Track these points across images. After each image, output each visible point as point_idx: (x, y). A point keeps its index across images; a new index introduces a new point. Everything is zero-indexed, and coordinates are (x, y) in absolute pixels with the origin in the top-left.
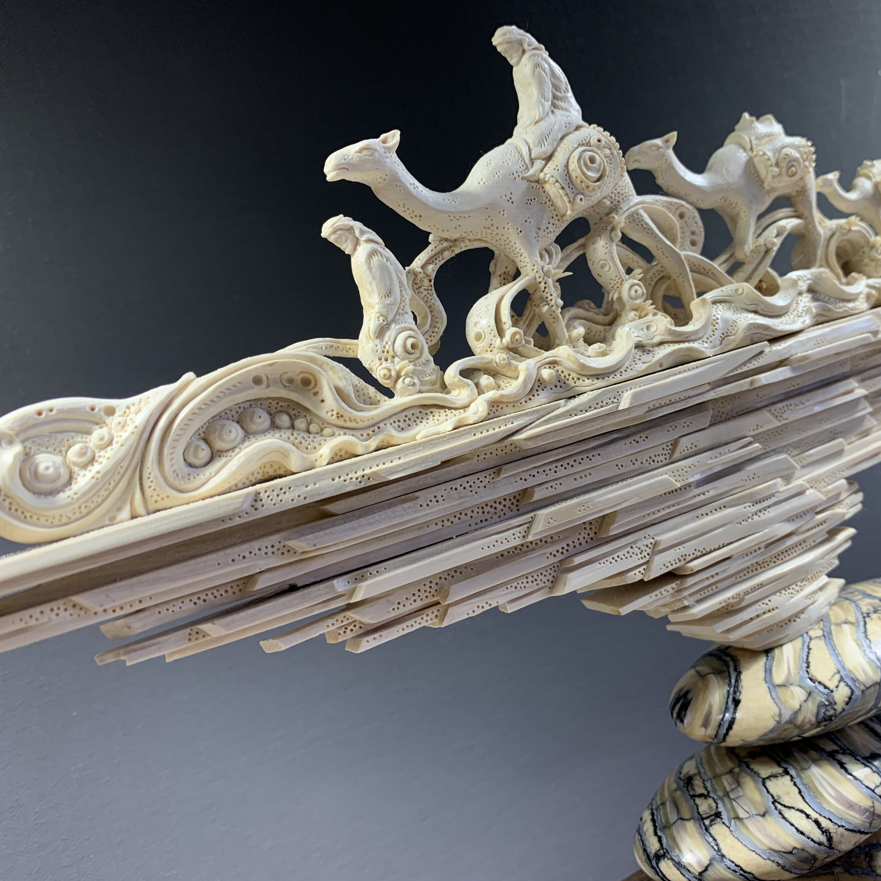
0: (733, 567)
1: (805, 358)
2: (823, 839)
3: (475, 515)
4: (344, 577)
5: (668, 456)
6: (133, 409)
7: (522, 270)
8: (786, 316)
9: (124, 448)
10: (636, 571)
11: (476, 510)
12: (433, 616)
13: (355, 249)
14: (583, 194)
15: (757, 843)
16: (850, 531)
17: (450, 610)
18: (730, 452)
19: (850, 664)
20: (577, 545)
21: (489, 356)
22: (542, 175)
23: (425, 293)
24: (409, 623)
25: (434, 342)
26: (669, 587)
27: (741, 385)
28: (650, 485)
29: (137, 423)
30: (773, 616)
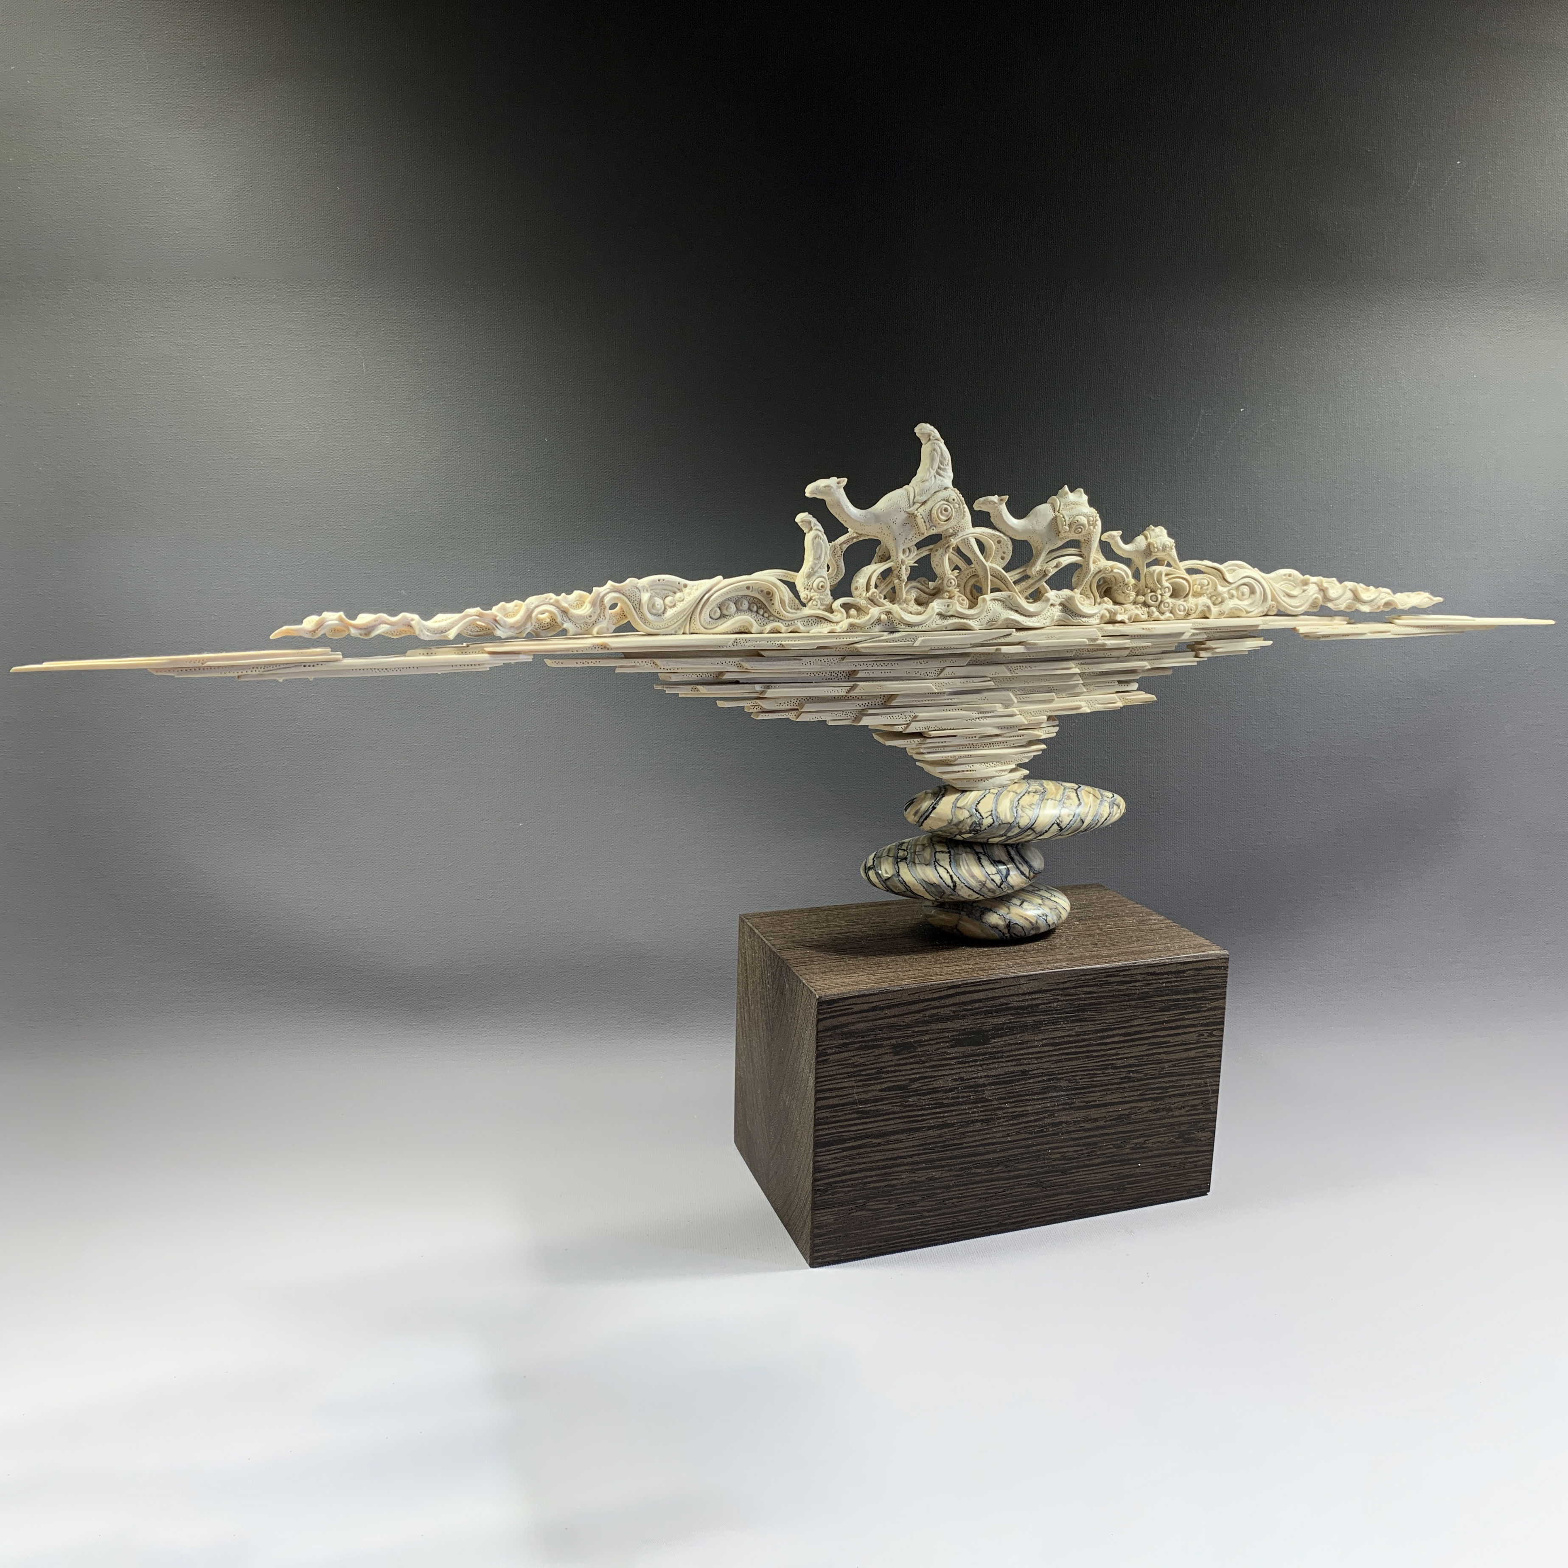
0: (955, 742)
1: (1035, 644)
2: (951, 885)
3: (826, 675)
4: (760, 685)
5: (936, 675)
6: (695, 587)
7: (892, 557)
8: (1037, 617)
9: (688, 604)
10: (900, 727)
11: (828, 673)
12: (794, 715)
13: (809, 532)
14: (935, 527)
15: (918, 875)
16: (1044, 747)
17: (802, 714)
18: (973, 682)
19: (1000, 809)
20: (873, 705)
21: (858, 600)
22: (916, 512)
23: (837, 558)
24: (782, 714)
25: (835, 583)
26: (916, 740)
27: (990, 649)
28: (920, 687)
29: (695, 595)
30: (971, 774)
